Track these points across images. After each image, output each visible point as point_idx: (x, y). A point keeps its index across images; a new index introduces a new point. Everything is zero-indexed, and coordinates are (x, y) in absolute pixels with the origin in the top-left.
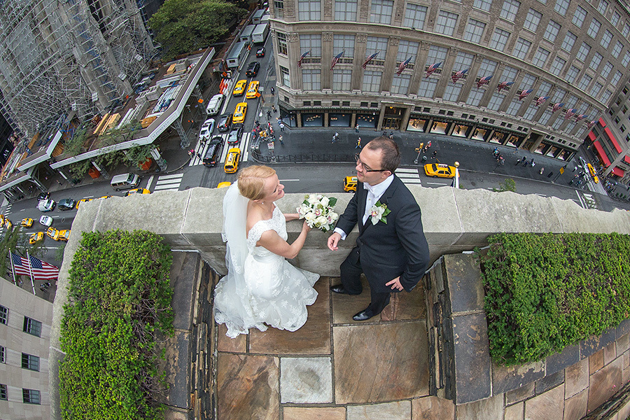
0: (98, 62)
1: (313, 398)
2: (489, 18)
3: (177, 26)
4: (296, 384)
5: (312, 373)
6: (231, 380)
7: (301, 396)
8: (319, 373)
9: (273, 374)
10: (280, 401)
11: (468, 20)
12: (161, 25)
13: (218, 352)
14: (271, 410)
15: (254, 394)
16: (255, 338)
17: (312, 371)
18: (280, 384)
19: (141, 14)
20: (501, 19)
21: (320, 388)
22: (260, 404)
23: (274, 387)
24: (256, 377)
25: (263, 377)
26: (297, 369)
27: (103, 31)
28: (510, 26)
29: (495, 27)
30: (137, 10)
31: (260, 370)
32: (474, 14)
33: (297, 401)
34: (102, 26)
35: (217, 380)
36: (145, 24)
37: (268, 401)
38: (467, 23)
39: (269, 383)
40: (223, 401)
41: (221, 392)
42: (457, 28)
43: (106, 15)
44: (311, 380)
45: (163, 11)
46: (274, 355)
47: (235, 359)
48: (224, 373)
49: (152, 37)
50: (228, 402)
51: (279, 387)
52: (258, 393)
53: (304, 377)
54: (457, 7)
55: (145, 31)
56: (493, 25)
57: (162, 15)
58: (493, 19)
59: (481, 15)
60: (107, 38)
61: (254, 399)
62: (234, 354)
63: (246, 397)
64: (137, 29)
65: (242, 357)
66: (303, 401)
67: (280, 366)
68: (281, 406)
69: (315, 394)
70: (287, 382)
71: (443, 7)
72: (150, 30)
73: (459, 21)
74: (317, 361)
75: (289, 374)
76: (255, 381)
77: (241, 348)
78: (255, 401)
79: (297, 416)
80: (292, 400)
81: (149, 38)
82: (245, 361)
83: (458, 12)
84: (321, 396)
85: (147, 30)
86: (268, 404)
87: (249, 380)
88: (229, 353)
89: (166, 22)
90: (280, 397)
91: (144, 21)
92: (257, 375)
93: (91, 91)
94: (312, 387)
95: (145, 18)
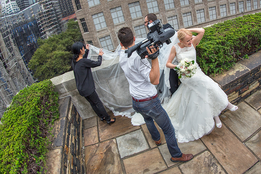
0: (6, 86)
1: (138, 150)
2: (191, 7)
3: (44, 67)
4: (127, 146)
5: (134, 139)
6: (92, 157)
7: (131, 151)
8: (137, 138)
9: (113, 146)
10: (120, 158)
11: (183, 16)
12: (35, 67)
13: (85, 147)
14: (116, 164)
15: (106, 159)
16: (102, 135)
17: (133, 138)
18: (118, 149)
19: (24, 60)
20: (196, 4)
21: (140, 144)
22: (110, 163)
23: (115, 152)
24: (105, 151)
25: (109, 149)
26: (125, 140)
27: (6, 67)
28: (202, 5)
29: (196, 11)
30: (21, 57)
31: (107, 147)
32: (183, 10)
33: (130, 154)
34: (4, 64)
35: (85, 159)
36: (26, 66)
37: (114, 160)
38: (182, 17)
39: (112, 151)
40: (89, 169)
41: (88, 164)
42: (179, 23)
43: (5, 58)
44: (134, 142)
45: (35, 59)
46: (112, 138)
47: (93, 147)
48: (88, 154)
49: (32, 74)
50: (92, 168)
51: (118, 151)
52: (108, 158)
53: (130, 142)
54: (174, 11)
55: (27, 71)
56: (194, 10)
57: (34, 61)
58: (193, 7)
59: (186, 8)
60: (8, 72)
61: (106, 162)
62: (93, 145)
63: (101, 162)
64: (23, 69)
65: (97, 145)
66: (133, 153)
67: (116, 142)
68: (121, 160)
69: (138, 148)
70: (122, 148)
71: (168, 15)
72: (30, 70)
73: (178, 18)
74: (134, 133)
75: (122, 144)
76: (105, 153)
77: (96, 141)
78: (107, 162)
79: (132, 162)
80: (127, 155)
81: (31, 75)
82: (99, 146)
83: (176, 14)
84: (142, 148)
85: (28, 70)
86: (114, 161)
87: (102, 154)
88: (90, 145)
89: (38, 65)
90: (119, 156)
91: (26, 64)
92: (106, 150)
93: (6, 103)
94: (135, 145)
95: (26, 62)
